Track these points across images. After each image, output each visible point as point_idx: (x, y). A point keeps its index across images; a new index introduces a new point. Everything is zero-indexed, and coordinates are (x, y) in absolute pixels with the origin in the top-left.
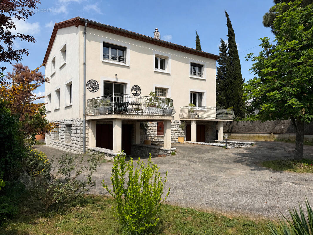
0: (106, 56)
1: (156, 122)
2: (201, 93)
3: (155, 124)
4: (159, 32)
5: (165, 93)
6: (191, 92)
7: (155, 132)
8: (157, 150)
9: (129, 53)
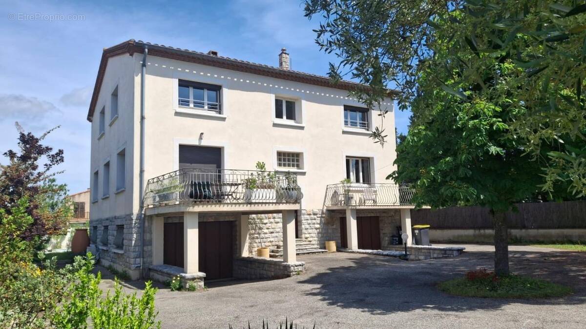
0: (183, 102)
1: (280, 215)
2: (369, 158)
3: (279, 218)
4: (288, 54)
5: (298, 161)
6: (347, 157)
7: (279, 232)
8: (273, 266)
9: (227, 94)
